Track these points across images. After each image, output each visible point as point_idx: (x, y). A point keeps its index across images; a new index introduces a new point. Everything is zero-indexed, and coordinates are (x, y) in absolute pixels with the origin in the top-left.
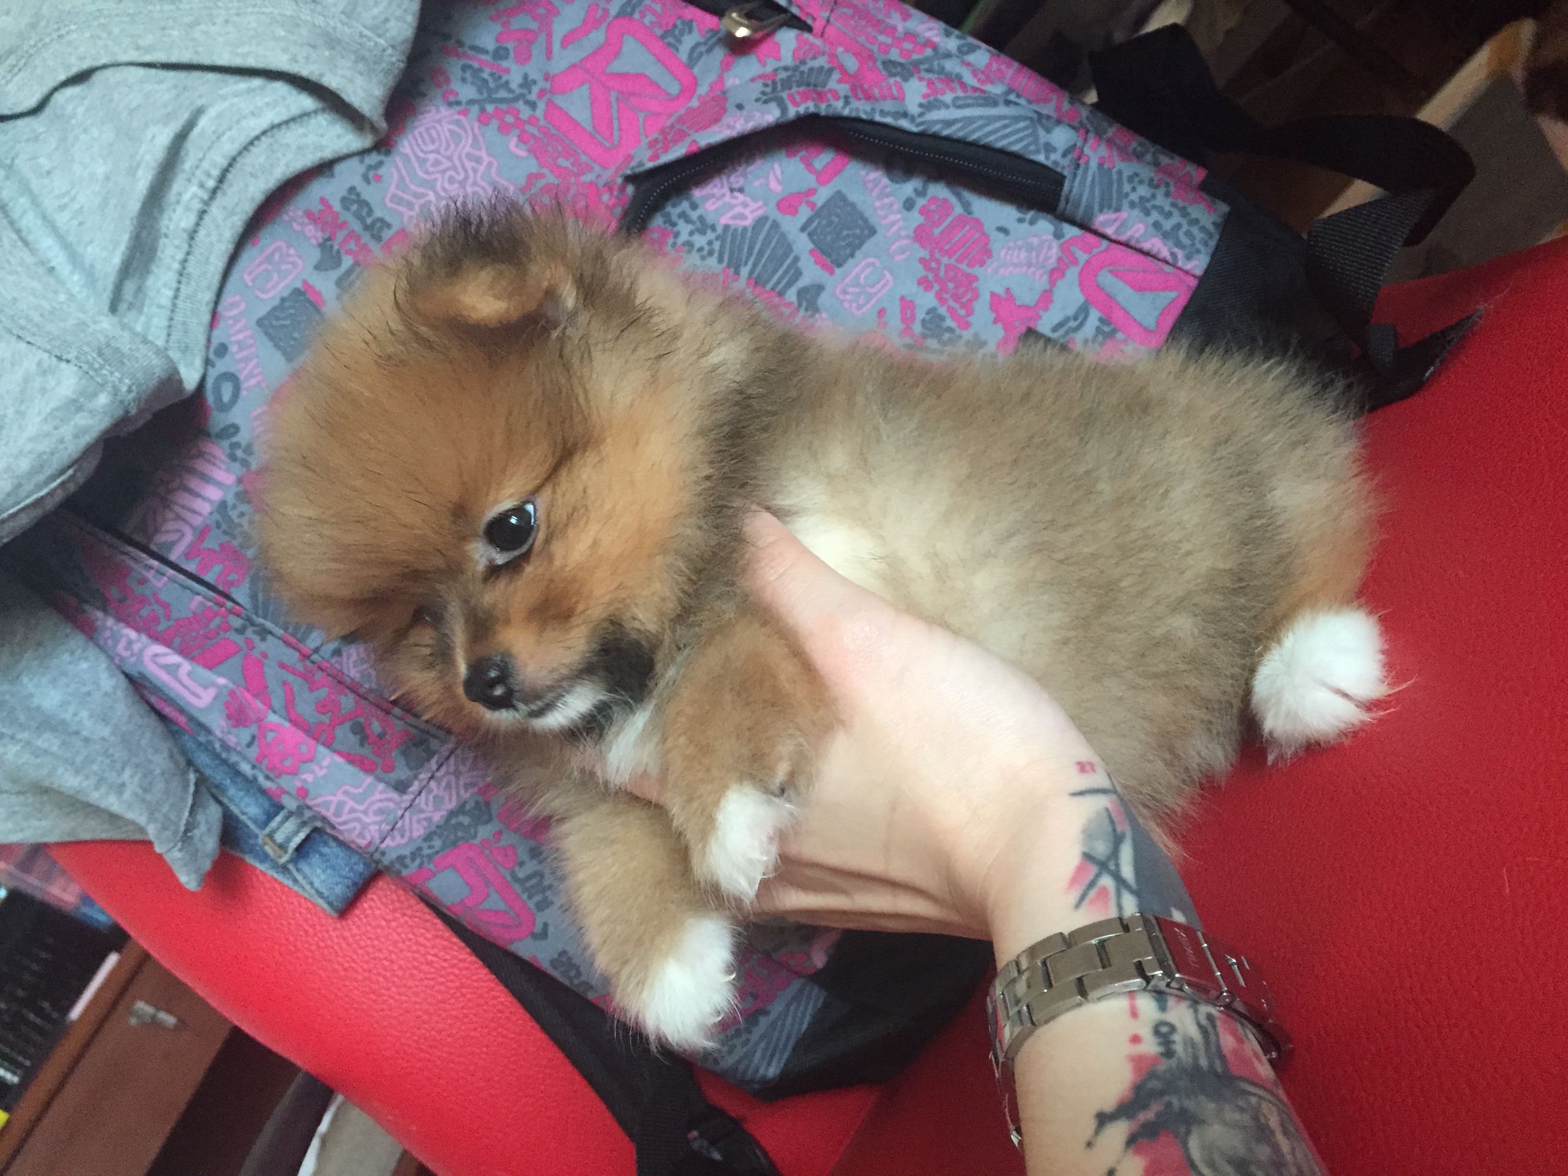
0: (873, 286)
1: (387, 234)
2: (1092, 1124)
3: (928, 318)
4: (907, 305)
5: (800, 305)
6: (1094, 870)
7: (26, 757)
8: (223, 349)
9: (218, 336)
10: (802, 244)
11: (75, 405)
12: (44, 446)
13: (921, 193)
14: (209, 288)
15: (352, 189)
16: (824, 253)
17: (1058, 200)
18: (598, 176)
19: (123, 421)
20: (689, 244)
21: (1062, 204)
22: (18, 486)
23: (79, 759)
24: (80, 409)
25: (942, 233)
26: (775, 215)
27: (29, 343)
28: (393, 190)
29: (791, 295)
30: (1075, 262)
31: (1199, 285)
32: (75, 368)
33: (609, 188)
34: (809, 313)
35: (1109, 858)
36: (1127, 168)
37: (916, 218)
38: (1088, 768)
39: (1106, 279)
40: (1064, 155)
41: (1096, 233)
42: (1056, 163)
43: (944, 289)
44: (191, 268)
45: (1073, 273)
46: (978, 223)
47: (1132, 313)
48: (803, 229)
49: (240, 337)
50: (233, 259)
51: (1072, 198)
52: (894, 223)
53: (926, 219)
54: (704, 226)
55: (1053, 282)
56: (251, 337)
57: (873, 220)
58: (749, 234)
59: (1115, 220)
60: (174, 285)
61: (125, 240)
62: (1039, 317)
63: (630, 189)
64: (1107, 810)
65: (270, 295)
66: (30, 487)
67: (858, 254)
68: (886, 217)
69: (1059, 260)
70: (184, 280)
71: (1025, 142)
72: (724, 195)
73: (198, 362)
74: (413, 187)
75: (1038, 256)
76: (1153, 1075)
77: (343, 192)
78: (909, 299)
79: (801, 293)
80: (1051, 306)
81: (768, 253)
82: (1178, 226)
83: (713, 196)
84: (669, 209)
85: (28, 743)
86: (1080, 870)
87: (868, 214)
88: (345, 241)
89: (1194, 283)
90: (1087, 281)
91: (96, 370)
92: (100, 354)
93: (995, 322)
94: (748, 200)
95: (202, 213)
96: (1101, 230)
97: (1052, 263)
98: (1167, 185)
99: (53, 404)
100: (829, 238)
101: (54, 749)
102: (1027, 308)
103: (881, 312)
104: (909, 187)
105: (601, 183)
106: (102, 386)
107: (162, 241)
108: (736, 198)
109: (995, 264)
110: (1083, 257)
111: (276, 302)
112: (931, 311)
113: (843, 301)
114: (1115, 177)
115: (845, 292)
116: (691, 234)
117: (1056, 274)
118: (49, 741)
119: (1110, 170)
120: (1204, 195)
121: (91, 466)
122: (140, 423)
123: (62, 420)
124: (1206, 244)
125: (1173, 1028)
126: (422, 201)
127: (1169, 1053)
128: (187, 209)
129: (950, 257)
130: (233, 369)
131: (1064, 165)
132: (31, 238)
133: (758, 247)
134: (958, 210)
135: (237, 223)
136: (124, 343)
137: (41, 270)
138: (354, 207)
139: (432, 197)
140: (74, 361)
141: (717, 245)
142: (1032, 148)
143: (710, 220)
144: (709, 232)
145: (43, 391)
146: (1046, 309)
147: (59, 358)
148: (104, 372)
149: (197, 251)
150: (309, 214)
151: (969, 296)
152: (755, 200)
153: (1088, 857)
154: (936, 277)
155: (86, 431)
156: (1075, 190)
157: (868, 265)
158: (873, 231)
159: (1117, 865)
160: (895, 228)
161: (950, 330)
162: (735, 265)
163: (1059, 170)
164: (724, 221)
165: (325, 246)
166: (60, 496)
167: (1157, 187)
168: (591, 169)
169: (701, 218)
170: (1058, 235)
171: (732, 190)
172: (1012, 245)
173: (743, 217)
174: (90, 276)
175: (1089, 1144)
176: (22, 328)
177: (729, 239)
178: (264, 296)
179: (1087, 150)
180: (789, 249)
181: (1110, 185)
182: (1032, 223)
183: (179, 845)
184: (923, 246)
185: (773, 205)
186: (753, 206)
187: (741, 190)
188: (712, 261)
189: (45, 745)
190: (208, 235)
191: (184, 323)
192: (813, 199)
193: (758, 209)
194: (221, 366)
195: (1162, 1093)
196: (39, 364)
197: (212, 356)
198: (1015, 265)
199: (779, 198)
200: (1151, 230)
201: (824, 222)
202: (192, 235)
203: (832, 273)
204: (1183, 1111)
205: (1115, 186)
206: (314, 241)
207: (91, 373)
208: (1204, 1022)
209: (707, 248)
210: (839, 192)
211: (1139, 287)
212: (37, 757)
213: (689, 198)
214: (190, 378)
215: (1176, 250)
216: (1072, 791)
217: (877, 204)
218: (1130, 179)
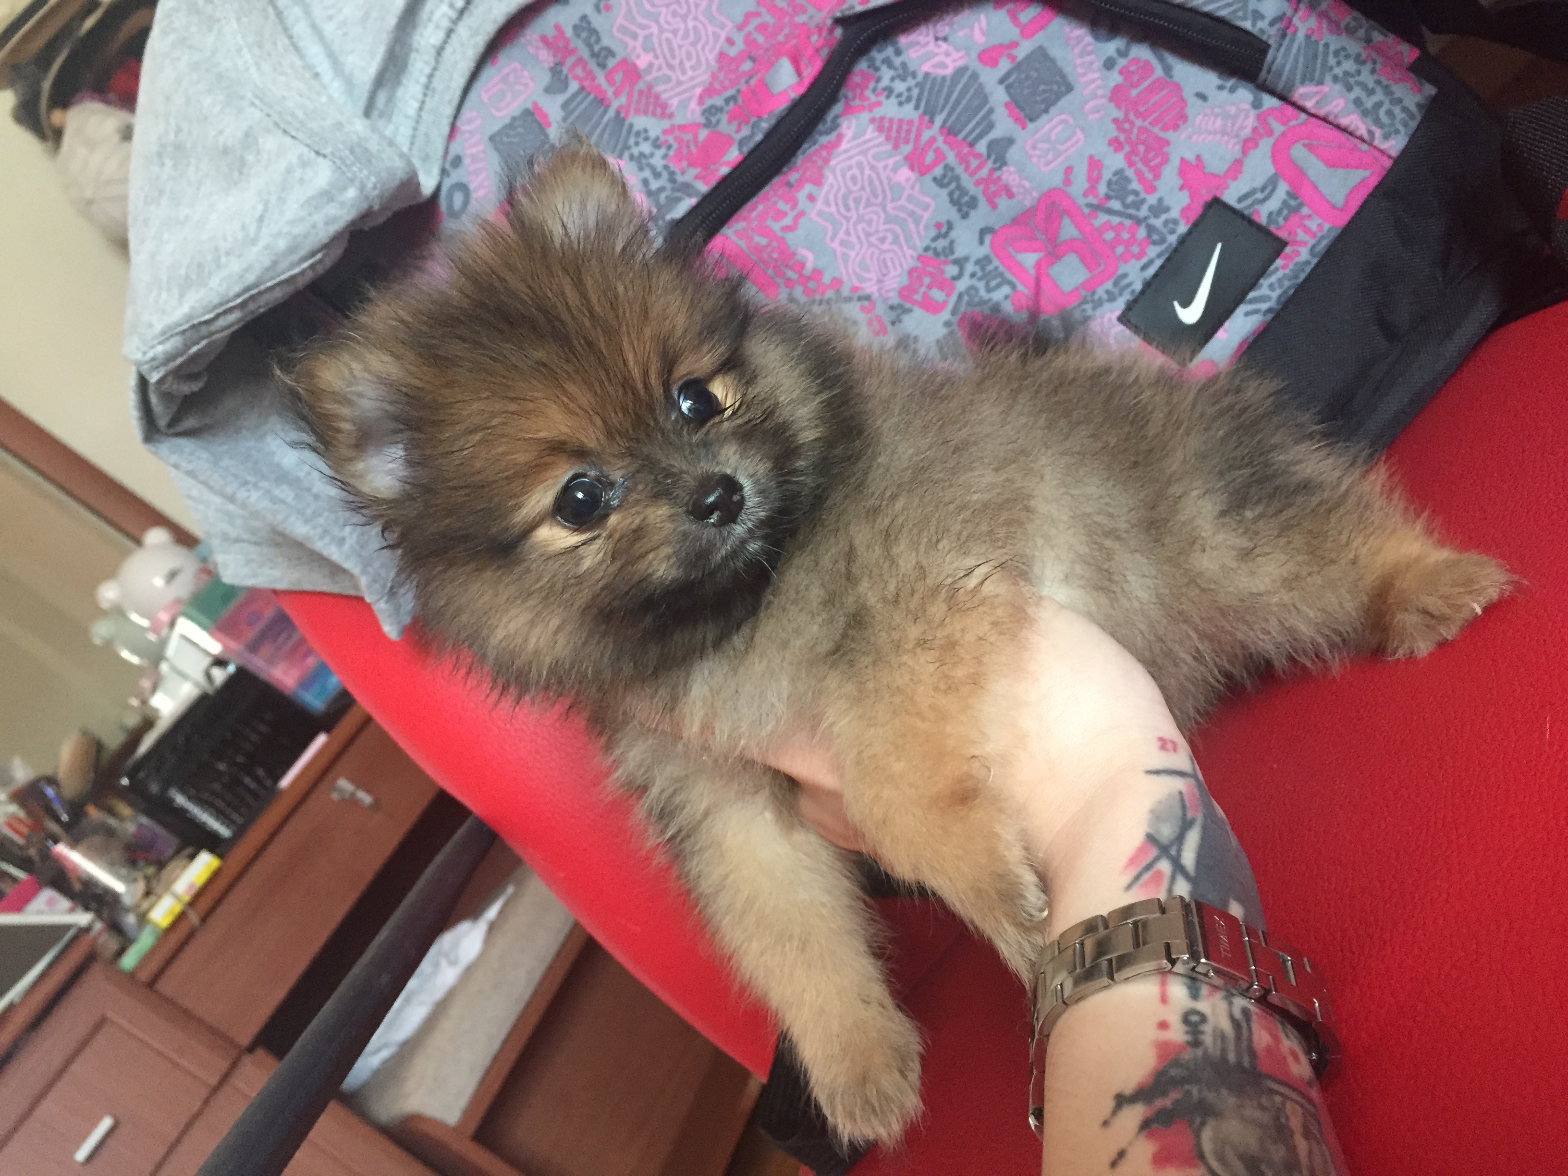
0: (1062, 144)
1: (611, 63)
2: (1111, 1104)
3: (1114, 179)
4: (1095, 165)
5: (989, 156)
6: (1154, 852)
7: (265, 504)
8: (457, 161)
9: (456, 148)
10: (999, 96)
11: (328, 195)
12: (298, 230)
13: (1122, 54)
14: (450, 102)
15: (584, 18)
16: (1018, 106)
17: (1260, 69)
18: (811, 18)
19: (366, 215)
20: (889, 91)
21: (1263, 74)
22: (275, 263)
23: (309, 512)
24: (331, 199)
25: (1139, 95)
26: (976, 65)
27: (293, 137)
28: (620, 20)
29: (981, 147)
30: (1270, 133)
31: (1393, 165)
32: (330, 163)
33: (820, 29)
34: (998, 165)
35: (1172, 844)
36: (1335, 42)
37: (1115, 78)
38: (1169, 746)
39: (1299, 152)
40: (1271, 24)
41: (1294, 105)
42: (1262, 31)
43: (1134, 152)
44: (436, 83)
45: (1266, 145)
46: (1178, 88)
47: (1320, 189)
48: (1001, 81)
49: (474, 150)
50: (474, 76)
51: (1274, 68)
52: (1093, 81)
53: (1125, 79)
54: (904, 73)
55: (1245, 152)
56: (484, 152)
57: (1071, 78)
58: (948, 83)
59: (1316, 93)
60: (420, 97)
61: (381, 51)
62: (1226, 187)
63: (839, 32)
64: (1181, 793)
65: (503, 113)
66: (284, 265)
67: (1053, 110)
68: (1084, 75)
69: (1255, 130)
70: (429, 93)
71: (1231, 9)
72: (928, 43)
73: (436, 171)
74: (639, 19)
75: (1233, 124)
76: (1176, 1063)
77: (575, 20)
78: (1096, 158)
79: (991, 145)
80: (1240, 177)
81: (964, 102)
82: (1379, 105)
83: (918, 43)
84: (874, 53)
85: (268, 492)
86: (1141, 851)
87: (1067, 70)
88: (574, 66)
89: (1388, 163)
90: (1279, 154)
91: (347, 166)
92: (352, 152)
93: (1181, 188)
94: (951, 49)
95: (450, 32)
96: (1301, 103)
97: (1247, 132)
98: (1374, 62)
99: (310, 193)
100: (1026, 92)
101: (289, 500)
102: (1214, 176)
103: (1069, 170)
104: (1112, 47)
105: (812, 25)
106: (352, 181)
107: (413, 56)
108: (939, 47)
109: (1190, 130)
110: (1278, 129)
111: (507, 120)
112: (1118, 173)
113: (1032, 156)
114: (1321, 49)
115: (1034, 147)
116: (893, 79)
117: (1249, 145)
118: (286, 493)
119: (1317, 42)
120: (1412, 75)
121: (338, 252)
122: (381, 220)
123: (316, 208)
124: (1405, 125)
125: (1203, 1018)
126: (646, 32)
127: (1196, 1043)
128: (437, 27)
129: (1144, 120)
130: (465, 180)
131: (1270, 34)
132: (301, 44)
133: (954, 97)
134: (1159, 72)
135: (480, 41)
136: (373, 145)
137: (308, 75)
138: (584, 35)
139: (655, 30)
140: (330, 157)
141: (915, 92)
142: (1240, 14)
143: (911, 67)
144: (910, 79)
145: (301, 181)
146: (1235, 179)
147: (317, 153)
148: (355, 169)
149: (442, 68)
150: (544, 39)
151: (1158, 161)
152: (958, 50)
153: (1151, 839)
154: (1128, 140)
155: (334, 219)
156: (1278, 61)
157: (1061, 122)
158: (1069, 88)
159: (1179, 851)
160: (1093, 86)
161: (1136, 193)
162: (930, 113)
163: (1265, 38)
164: (926, 68)
165: (555, 70)
166: (310, 275)
167: (1364, 63)
168: (804, 10)
169: (904, 65)
170: (1256, 104)
171: (937, 39)
172: (1208, 111)
173: (943, 66)
174: (349, 83)
175: (1106, 1123)
176: (289, 123)
177: (928, 86)
178: (497, 114)
179: (1296, 21)
180: (985, 100)
181: (1315, 57)
182: (1232, 90)
183: (385, 598)
184: (1118, 106)
185: (974, 55)
186: (956, 55)
187: (945, 39)
188: (910, 107)
189: (282, 496)
190: (454, 52)
191: (426, 135)
192: (1014, 52)
193: (961, 58)
194: (455, 176)
195: (1184, 1081)
196: (300, 157)
197: (448, 166)
198: (1210, 133)
199: (981, 49)
200: (1352, 106)
201: (1023, 76)
202: (440, 51)
203: (1024, 127)
204: (1201, 1101)
205: (1320, 57)
206: (546, 66)
207: (344, 168)
208: (1238, 1015)
209: (906, 94)
210: (1041, 48)
211: (1332, 164)
212: (274, 503)
213: (894, 44)
214: (428, 184)
215: (1374, 128)
216: (1149, 769)
217: (1078, 61)
218: (1336, 53)
